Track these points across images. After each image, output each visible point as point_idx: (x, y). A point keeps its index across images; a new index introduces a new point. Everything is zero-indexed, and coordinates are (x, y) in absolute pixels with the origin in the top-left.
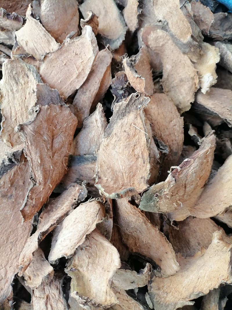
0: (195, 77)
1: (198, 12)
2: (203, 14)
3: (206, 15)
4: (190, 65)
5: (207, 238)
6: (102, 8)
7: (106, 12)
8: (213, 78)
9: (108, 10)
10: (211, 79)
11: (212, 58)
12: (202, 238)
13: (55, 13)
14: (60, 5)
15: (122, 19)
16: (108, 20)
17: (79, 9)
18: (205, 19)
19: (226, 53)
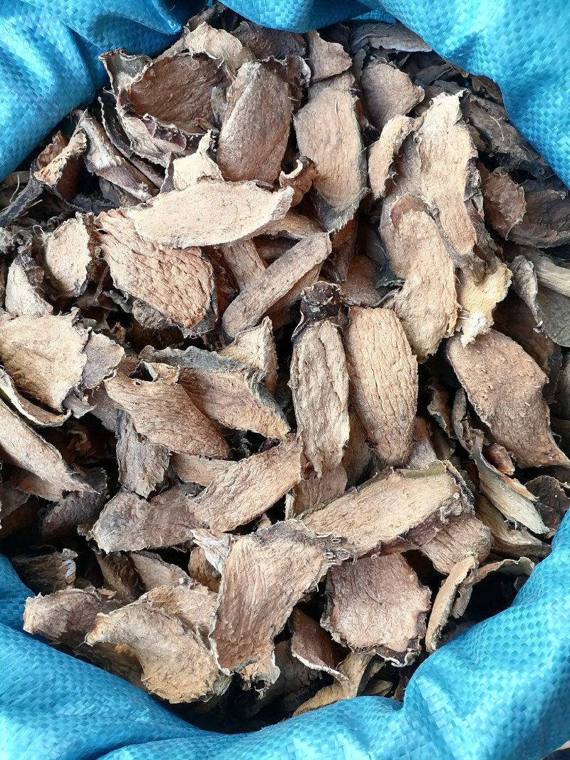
0: (452, 316)
1: (498, 196)
2: (506, 202)
3: (512, 205)
4: (452, 292)
5: (385, 579)
6: (334, 131)
7: (340, 140)
8: (487, 323)
9: (344, 140)
10: (483, 323)
11: (495, 289)
12: (378, 577)
13: (243, 145)
14: (255, 125)
15: (364, 166)
16: (339, 159)
17: (292, 125)
18: (507, 212)
19: (528, 280)
